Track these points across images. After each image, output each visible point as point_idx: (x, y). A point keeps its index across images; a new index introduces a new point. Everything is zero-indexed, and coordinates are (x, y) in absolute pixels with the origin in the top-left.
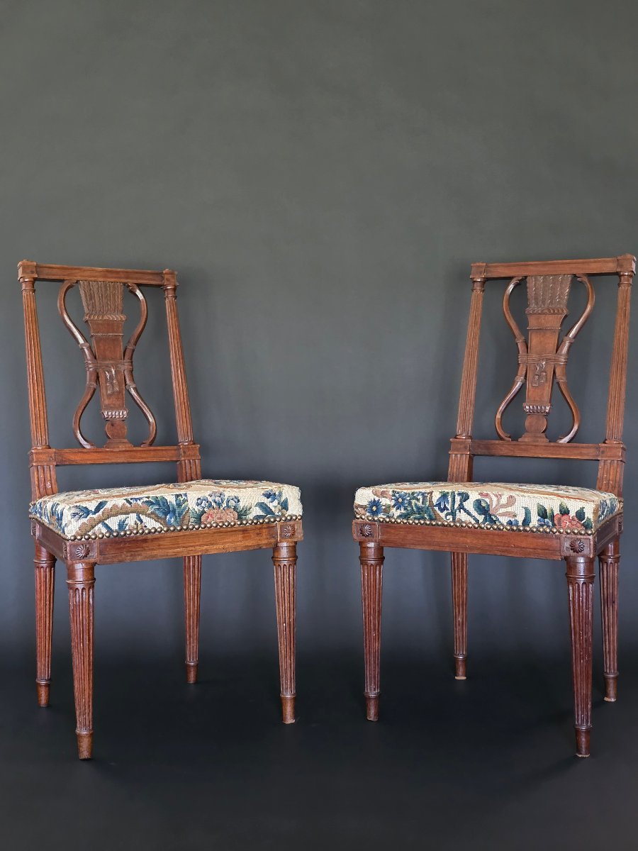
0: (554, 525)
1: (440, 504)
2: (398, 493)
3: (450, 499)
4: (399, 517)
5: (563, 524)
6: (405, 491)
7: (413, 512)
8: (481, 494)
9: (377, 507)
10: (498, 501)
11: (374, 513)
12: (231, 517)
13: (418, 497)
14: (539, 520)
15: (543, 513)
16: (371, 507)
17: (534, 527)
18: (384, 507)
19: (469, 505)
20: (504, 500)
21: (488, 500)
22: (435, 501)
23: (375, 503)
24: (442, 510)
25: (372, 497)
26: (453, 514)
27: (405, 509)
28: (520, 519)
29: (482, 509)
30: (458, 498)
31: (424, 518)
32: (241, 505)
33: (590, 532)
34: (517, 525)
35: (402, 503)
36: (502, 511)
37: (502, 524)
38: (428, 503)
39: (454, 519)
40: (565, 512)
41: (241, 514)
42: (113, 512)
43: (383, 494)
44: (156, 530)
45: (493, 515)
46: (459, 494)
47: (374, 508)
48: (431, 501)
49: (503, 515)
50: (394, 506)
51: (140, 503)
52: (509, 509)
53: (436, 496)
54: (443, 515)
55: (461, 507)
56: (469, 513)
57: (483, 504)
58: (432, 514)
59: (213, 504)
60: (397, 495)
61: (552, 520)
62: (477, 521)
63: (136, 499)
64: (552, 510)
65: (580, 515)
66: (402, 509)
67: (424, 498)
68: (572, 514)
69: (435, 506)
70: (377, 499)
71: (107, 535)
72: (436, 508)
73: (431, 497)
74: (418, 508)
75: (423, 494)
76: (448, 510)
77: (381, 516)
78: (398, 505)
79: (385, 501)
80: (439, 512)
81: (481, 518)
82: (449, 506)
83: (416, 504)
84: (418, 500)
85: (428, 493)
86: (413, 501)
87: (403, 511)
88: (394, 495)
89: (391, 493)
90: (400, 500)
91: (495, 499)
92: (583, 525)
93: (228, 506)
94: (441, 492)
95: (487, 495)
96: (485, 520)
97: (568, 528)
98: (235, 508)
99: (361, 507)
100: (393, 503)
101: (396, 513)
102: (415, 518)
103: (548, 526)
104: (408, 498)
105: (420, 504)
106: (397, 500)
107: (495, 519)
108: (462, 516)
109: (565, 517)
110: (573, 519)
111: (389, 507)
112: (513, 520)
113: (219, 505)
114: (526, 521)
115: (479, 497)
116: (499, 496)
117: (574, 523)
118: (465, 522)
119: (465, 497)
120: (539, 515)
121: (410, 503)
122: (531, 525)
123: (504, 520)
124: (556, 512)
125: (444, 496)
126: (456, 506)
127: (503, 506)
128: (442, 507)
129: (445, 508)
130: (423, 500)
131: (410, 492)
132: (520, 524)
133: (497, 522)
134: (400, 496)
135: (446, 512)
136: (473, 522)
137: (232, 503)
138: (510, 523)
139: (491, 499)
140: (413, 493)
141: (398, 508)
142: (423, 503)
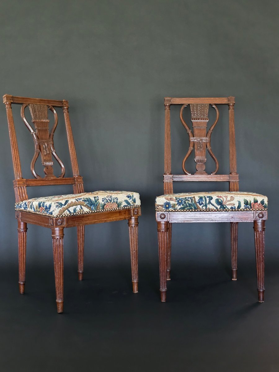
0: (251, 207)
1: (199, 202)
2: (178, 198)
3: (204, 200)
4: (179, 209)
5: (255, 207)
6: (182, 197)
7: (187, 206)
8: (218, 196)
9: (168, 205)
10: (226, 199)
11: (167, 208)
12: (115, 207)
13: (189, 199)
14: (244, 206)
15: (246, 203)
16: (166, 205)
17: (242, 209)
18: (172, 205)
19: (213, 201)
20: (229, 199)
21: (221, 199)
22: (197, 201)
23: (167, 203)
24: (200, 205)
25: (165, 201)
26: (206, 206)
28: (236, 206)
29: (219, 203)
30: (208, 199)
31: (192, 209)
32: (119, 201)
33: (266, 209)
35: (181, 202)
37: (228, 209)
39: (206, 208)
40: (256, 201)
41: (119, 205)
42: (72, 205)
43: (171, 199)
44: (87, 213)
45: (224, 205)
46: (208, 197)
47: (167, 206)
48: (195, 201)
49: (228, 205)
50: (177, 204)
51: (81, 200)
52: (232, 202)
53: (197, 199)
54: (201, 207)
55: (210, 203)
56: (213, 205)
57: (220, 201)
58: (196, 206)
59: (108, 201)
60: (178, 199)
61: (250, 205)
62: (217, 208)
63: (80, 199)
64: (250, 201)
65: (262, 202)
66: (181, 205)
67: (192, 200)
68: (259, 202)
69: (197, 203)
70: (168, 201)
71: (69, 215)
72: (198, 204)
73: (195, 199)
74: (189, 204)
75: (190, 198)
76: (204, 204)
77: (171, 209)
78: (179, 204)
79: (172, 202)
80: (199, 205)
81: (219, 207)
82: (204, 203)
83: (188, 203)
84: (189, 201)
85: (193, 198)
86: (187, 202)
87: (182, 206)
88: (177, 200)
89: (175, 199)
90: (180, 201)
91: (225, 198)
92: (264, 206)
93: (114, 201)
94: (199, 197)
95: (221, 197)
96: (221, 207)
97: (257, 208)
98: (117, 202)
99: (161, 205)
100: (176, 203)
101: (178, 207)
102: (187, 209)
103: (249, 208)
104: (184, 200)
105: (190, 202)
107: (225, 207)
108: (210, 206)
109: (256, 204)
110: (259, 205)
111: (175, 205)
112: (233, 206)
113: (111, 201)
114: (239, 207)
115: (217, 198)
116: (226, 197)
118: (211, 209)
119: (211, 198)
120: (245, 204)
121: (185, 202)
122: (241, 208)
123: (229, 207)
124: (252, 202)
125: (201, 198)
126: (207, 202)
127: (229, 201)
128: (201, 203)
129: (202, 203)
130: (191, 200)
131: (184, 197)
132: (236, 208)
133: (226, 208)
134: (180, 200)
135: (202, 205)
136: (215, 209)
137: (115, 200)
138: (232, 208)
139: (223, 198)
140: (186, 198)
141: (179, 205)
142: (191, 202)
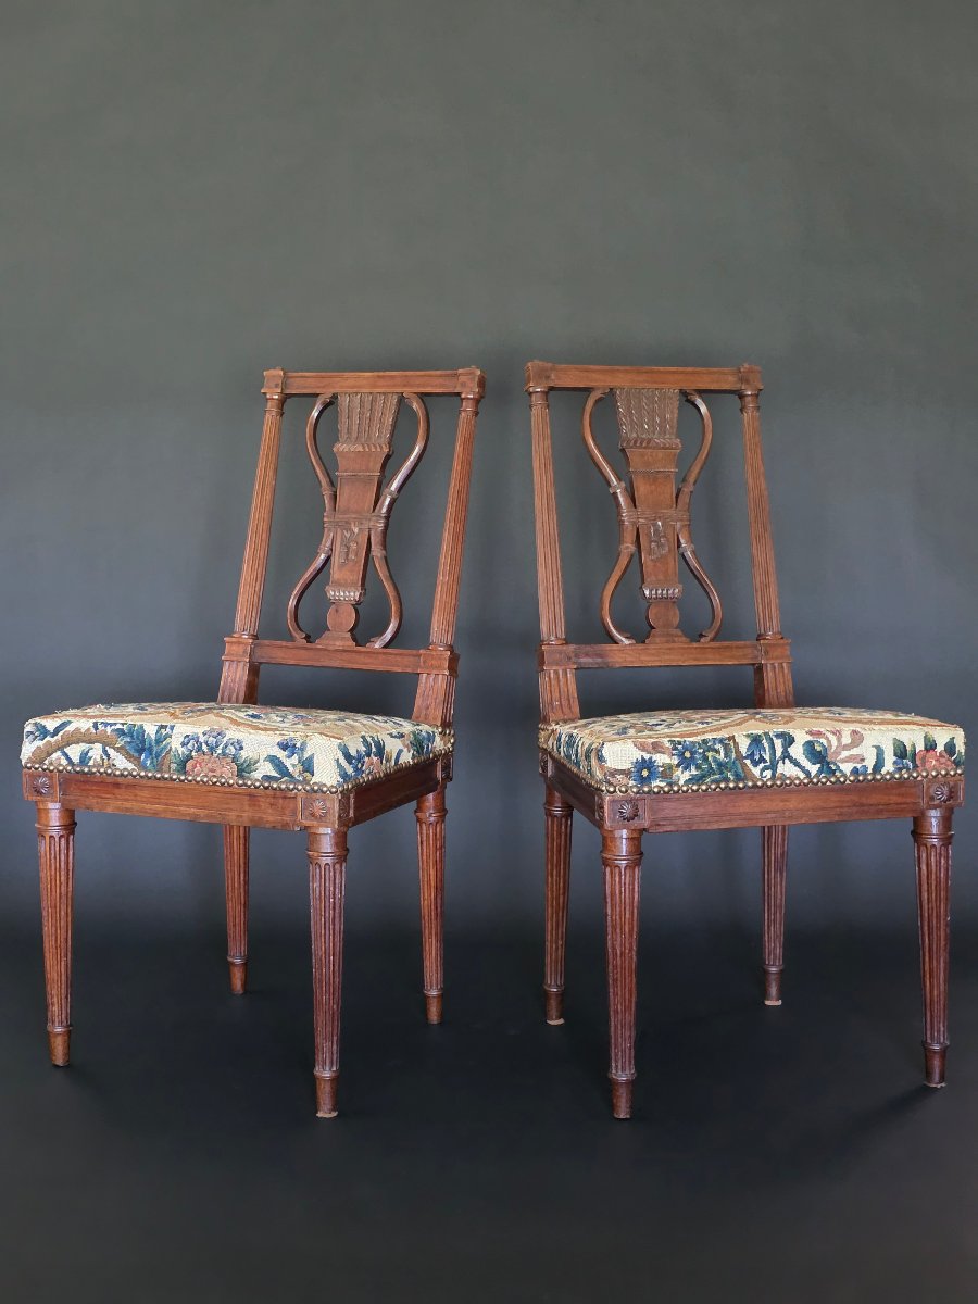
0: (916, 767)
1: (752, 754)
2: (680, 743)
3: (766, 745)
4: (686, 782)
5: (927, 765)
6: (691, 739)
7: (711, 771)
8: (810, 733)
9: (649, 770)
10: (839, 740)
11: (643, 781)
13: (716, 746)
14: (895, 763)
15: (901, 752)
16: (640, 771)
17: (888, 773)
18: (661, 769)
19: (797, 751)
20: (846, 740)
21: (823, 741)
22: (744, 750)
23: (646, 764)
24: (756, 764)
25: (637, 755)
26: (773, 767)
27: (698, 767)
28: (870, 763)
29: (816, 754)
30: (778, 743)
31: (727, 780)
33: (960, 771)
34: (865, 774)
35: (692, 758)
36: (845, 754)
37: (844, 775)
38: (734, 756)
39: (773, 775)
40: (930, 746)
43: (657, 748)
45: (833, 762)
47: (645, 773)
48: (738, 752)
49: (847, 760)
50: (678, 766)
52: (855, 751)
53: (744, 745)
54: (756, 771)
55: (786, 756)
56: (797, 764)
57: (818, 748)
58: (740, 770)
60: (680, 747)
61: (914, 761)
62: (808, 774)
64: (914, 746)
65: (950, 748)
66: (693, 768)
67: (726, 747)
68: (940, 748)
69: (746, 758)
70: (647, 757)
72: (748, 762)
73: (736, 744)
74: (720, 765)
75: (721, 741)
76: (765, 761)
77: (657, 784)
78: (685, 764)
79: (661, 759)
80: (751, 767)
81: (814, 769)
82: (767, 757)
83: (715, 760)
84: (717, 752)
85: (729, 739)
86: (710, 754)
87: (694, 772)
88: (675, 749)
89: (668, 745)
90: (687, 755)
91: (833, 739)
92: (954, 761)
94: (748, 736)
95: (819, 734)
96: (821, 771)
97: (934, 768)
99: (622, 772)
100: (675, 761)
101: (682, 776)
102: (713, 782)
103: (908, 769)
104: (701, 751)
105: (721, 757)
106: (681, 755)
107: (834, 768)
108: (786, 769)
109: (931, 753)
110: (941, 756)
111: (670, 767)
112: (859, 766)
114: (878, 766)
115: (810, 738)
116: (838, 733)
117: (943, 760)
118: (789, 778)
119: (789, 740)
120: (895, 755)
121: (705, 759)
122: (884, 771)
123: (847, 768)
124: (920, 747)
125: (757, 741)
126: (779, 753)
127: (847, 747)
128: (757, 758)
129: (762, 760)
130: (725, 749)
131: (699, 739)
132: (870, 771)
133: (837, 773)
134: (686, 749)
135: (762, 765)
136: (802, 776)
138: (855, 771)
139: (827, 738)
140: (705, 742)
141: (685, 769)
142: (726, 756)
